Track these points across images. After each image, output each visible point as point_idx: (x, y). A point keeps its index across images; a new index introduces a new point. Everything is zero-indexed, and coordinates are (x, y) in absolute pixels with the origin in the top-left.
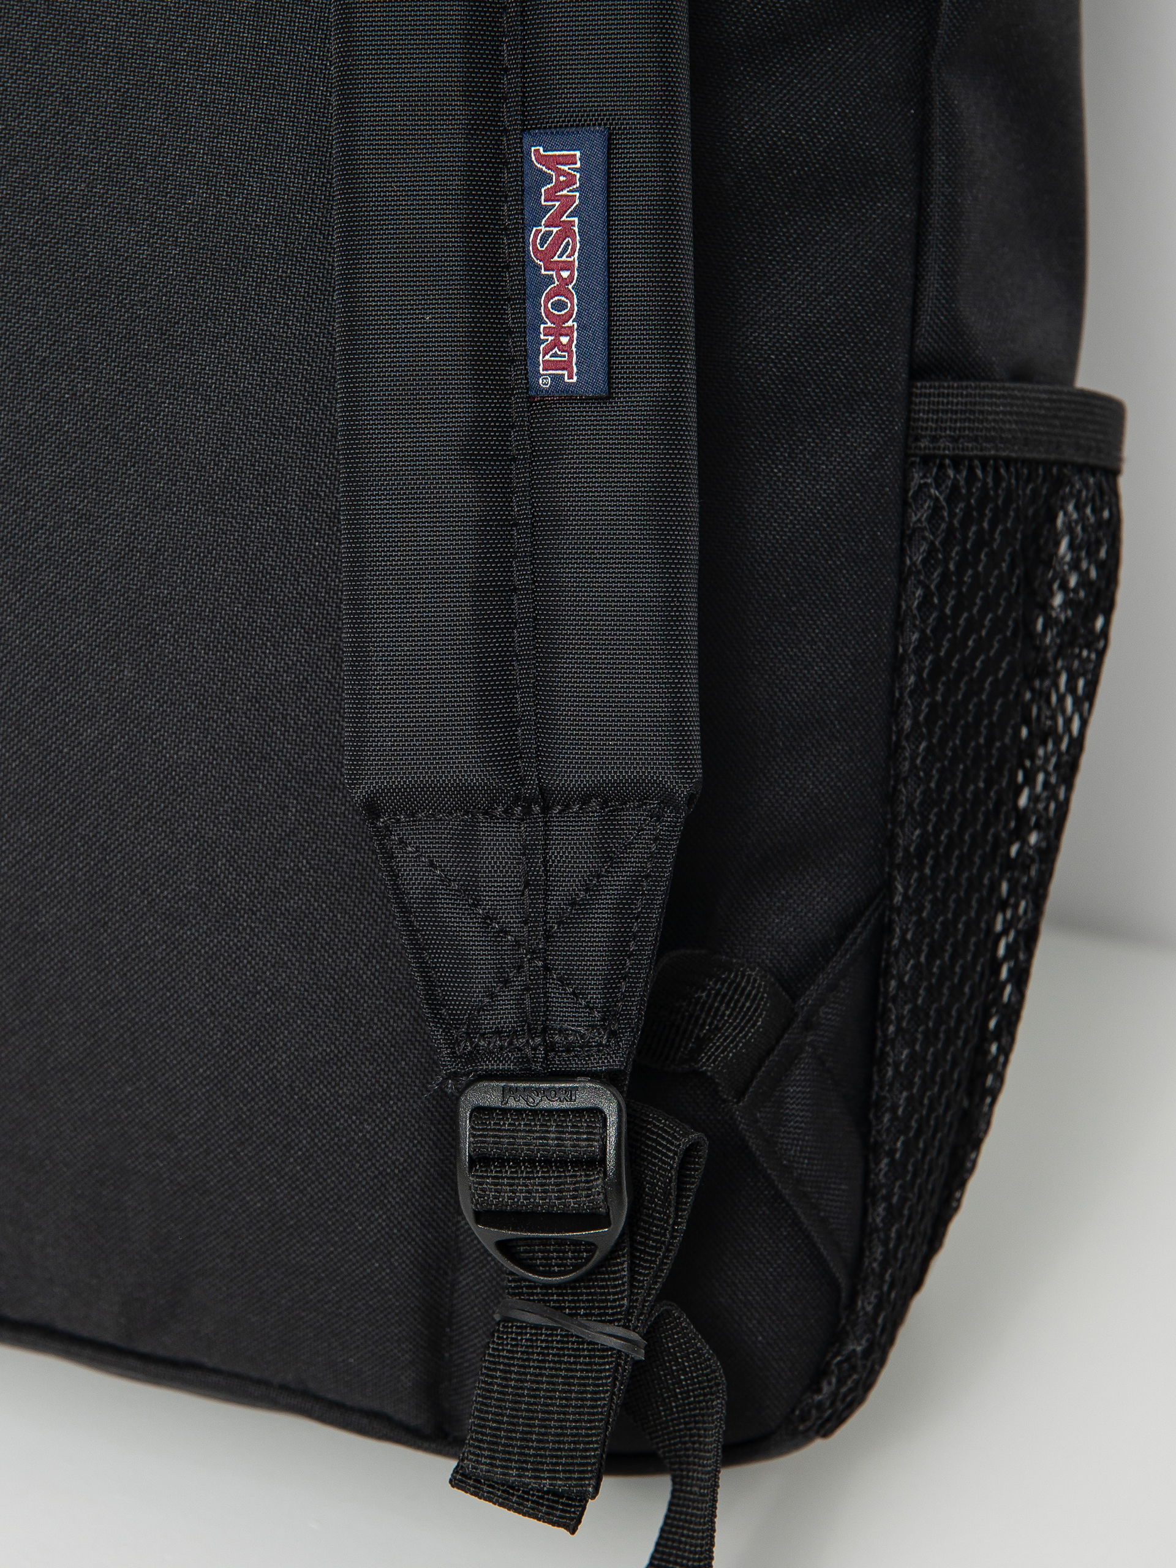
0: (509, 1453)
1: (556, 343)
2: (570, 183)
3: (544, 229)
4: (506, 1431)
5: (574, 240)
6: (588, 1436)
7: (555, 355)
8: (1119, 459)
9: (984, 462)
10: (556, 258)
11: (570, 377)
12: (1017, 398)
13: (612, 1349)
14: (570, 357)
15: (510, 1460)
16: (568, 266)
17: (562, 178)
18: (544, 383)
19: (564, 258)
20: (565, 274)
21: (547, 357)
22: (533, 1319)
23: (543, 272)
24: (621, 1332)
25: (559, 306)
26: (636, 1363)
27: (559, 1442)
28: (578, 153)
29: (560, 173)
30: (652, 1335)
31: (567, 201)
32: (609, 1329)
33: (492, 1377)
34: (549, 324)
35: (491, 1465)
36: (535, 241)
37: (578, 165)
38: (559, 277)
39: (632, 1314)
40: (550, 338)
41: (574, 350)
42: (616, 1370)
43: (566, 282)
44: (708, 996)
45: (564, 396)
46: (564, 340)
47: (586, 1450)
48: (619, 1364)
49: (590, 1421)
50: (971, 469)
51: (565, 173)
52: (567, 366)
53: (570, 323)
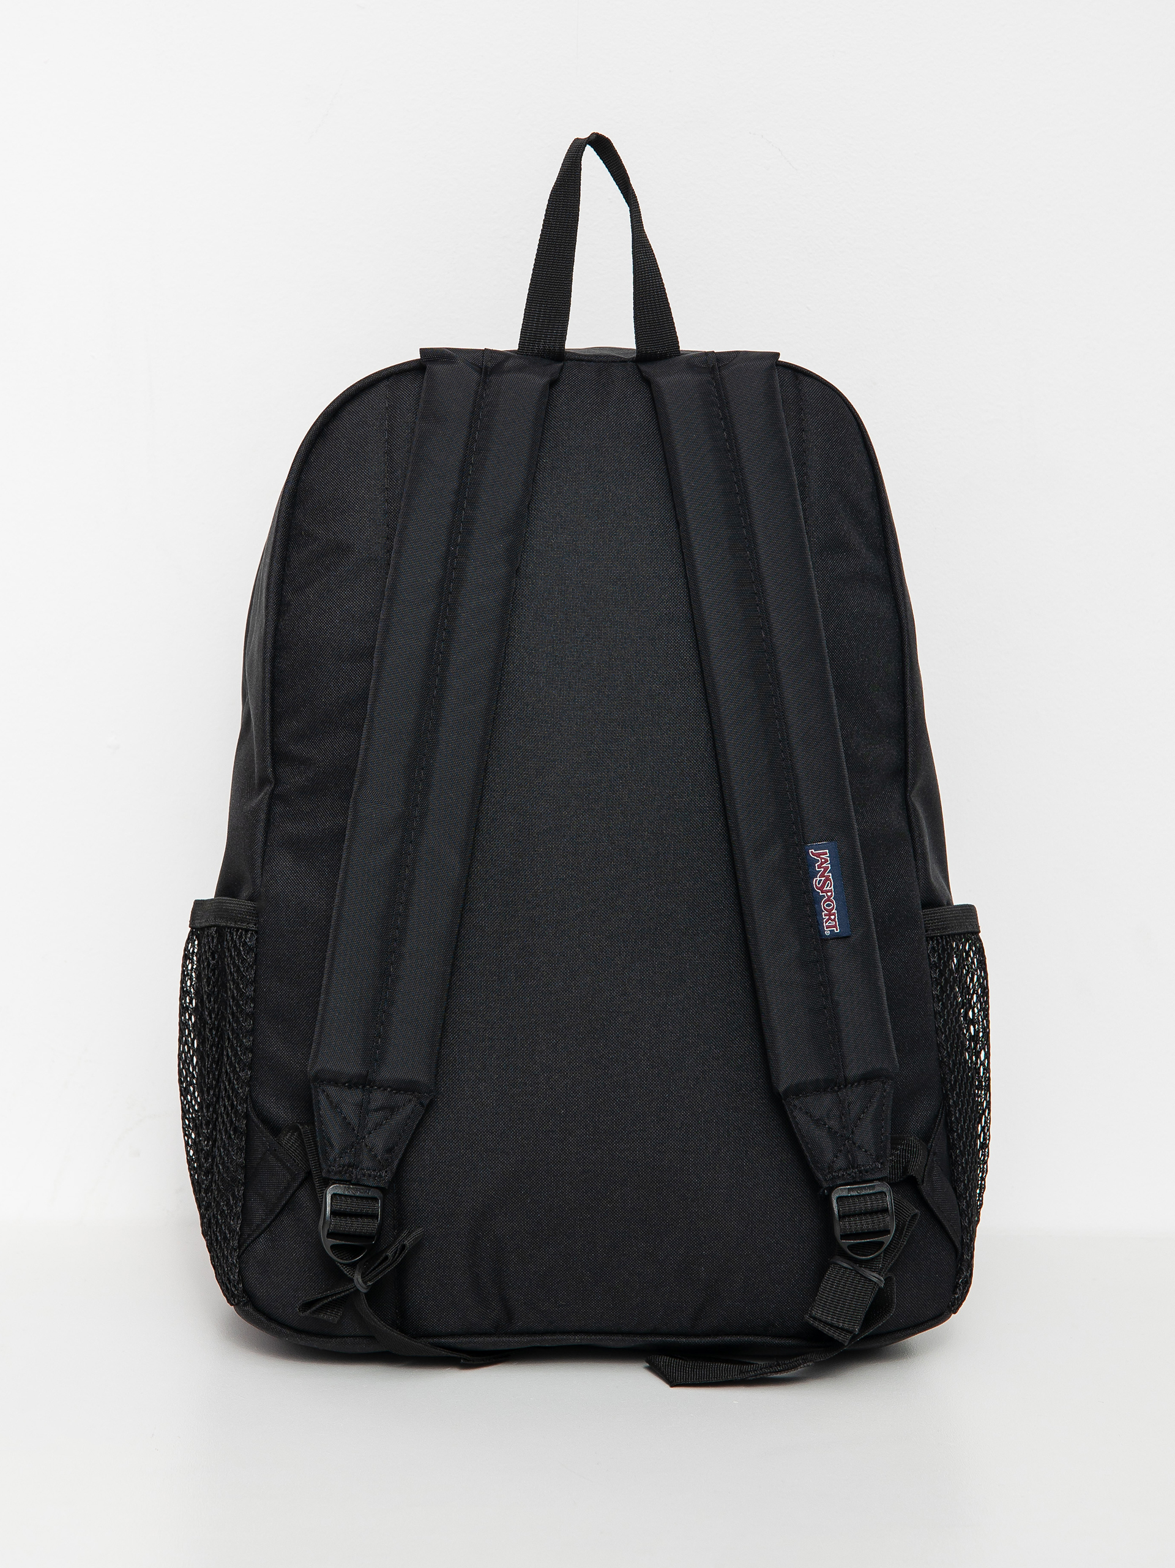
0: (829, 1311)
1: (830, 919)
2: (826, 861)
3: (819, 879)
4: (829, 1303)
5: (831, 882)
6: (859, 1310)
7: (830, 923)
8: (978, 927)
9: (941, 937)
10: (825, 889)
11: (837, 930)
12: (949, 911)
13: (873, 1281)
14: (836, 923)
15: (829, 1314)
16: (830, 891)
17: (823, 860)
18: (827, 933)
19: (828, 888)
20: (829, 894)
21: (827, 924)
22: (845, 1265)
23: (821, 894)
24: (877, 1276)
25: (829, 905)
26: (880, 1288)
27: (848, 1311)
28: (827, 851)
29: (822, 858)
30: (888, 1280)
31: (826, 869)
32: (875, 1274)
33: (827, 1283)
34: (826, 912)
35: (822, 1314)
36: (816, 885)
37: (828, 855)
38: (827, 895)
39: (882, 1270)
40: (827, 917)
41: (837, 920)
42: (873, 1289)
43: (829, 897)
44: (900, 1152)
45: (835, 937)
46: (833, 917)
47: (857, 1315)
48: (874, 1287)
49: (860, 1305)
50: (937, 940)
51: (823, 858)
52: (835, 926)
53: (834, 911)
